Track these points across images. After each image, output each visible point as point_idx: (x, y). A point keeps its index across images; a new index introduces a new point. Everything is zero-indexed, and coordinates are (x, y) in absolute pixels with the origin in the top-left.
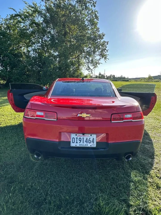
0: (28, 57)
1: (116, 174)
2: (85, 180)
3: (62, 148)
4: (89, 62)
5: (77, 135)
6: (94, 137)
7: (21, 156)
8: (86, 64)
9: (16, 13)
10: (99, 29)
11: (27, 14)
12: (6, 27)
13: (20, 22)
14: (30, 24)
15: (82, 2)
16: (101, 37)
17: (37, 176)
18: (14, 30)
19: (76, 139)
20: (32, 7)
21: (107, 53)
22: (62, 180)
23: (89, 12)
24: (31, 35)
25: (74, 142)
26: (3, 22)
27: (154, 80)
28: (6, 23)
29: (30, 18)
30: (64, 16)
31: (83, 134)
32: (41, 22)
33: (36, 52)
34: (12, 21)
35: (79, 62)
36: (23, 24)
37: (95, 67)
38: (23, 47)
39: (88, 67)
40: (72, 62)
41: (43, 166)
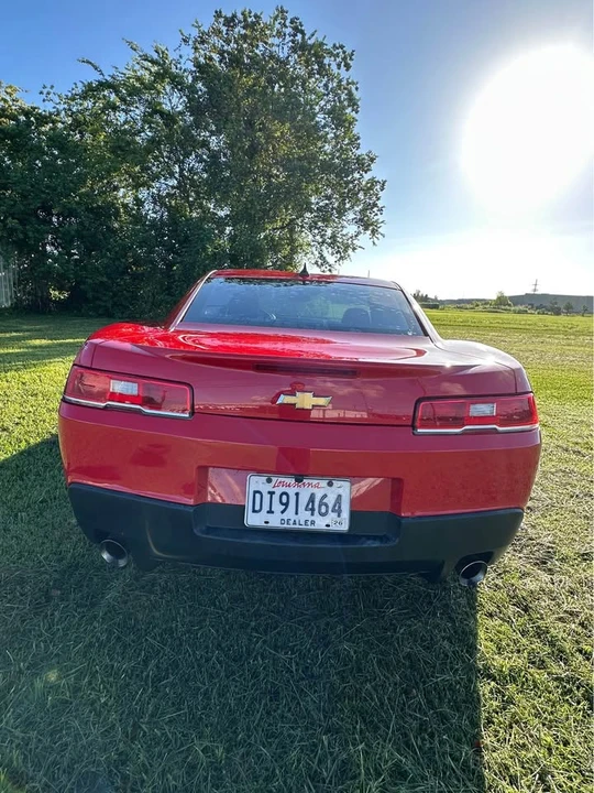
0: (138, 219)
1: (422, 641)
2: (297, 664)
3: (209, 530)
4: (323, 242)
5: (274, 479)
6: (341, 491)
7: (63, 548)
8: (314, 249)
9: (100, 78)
10: (358, 138)
11: (138, 85)
12: (71, 125)
13: (115, 108)
14: (145, 116)
15: (310, 51)
16: (363, 165)
17: (108, 640)
18: (94, 133)
19: (266, 498)
20: (153, 62)
21: (380, 218)
22: (207, 661)
23: (330, 86)
24: (149, 151)
25: (257, 508)
26: (61, 107)
27: (513, 308)
28: (70, 110)
29: (147, 96)
30: (250, 92)
31: (299, 480)
32: (180, 108)
33: (163, 204)
34: (88, 104)
35: (292, 241)
36: (123, 115)
37: (341, 258)
38: (122, 190)
39: (322, 257)
40: (272, 239)
41: (137, 592)
